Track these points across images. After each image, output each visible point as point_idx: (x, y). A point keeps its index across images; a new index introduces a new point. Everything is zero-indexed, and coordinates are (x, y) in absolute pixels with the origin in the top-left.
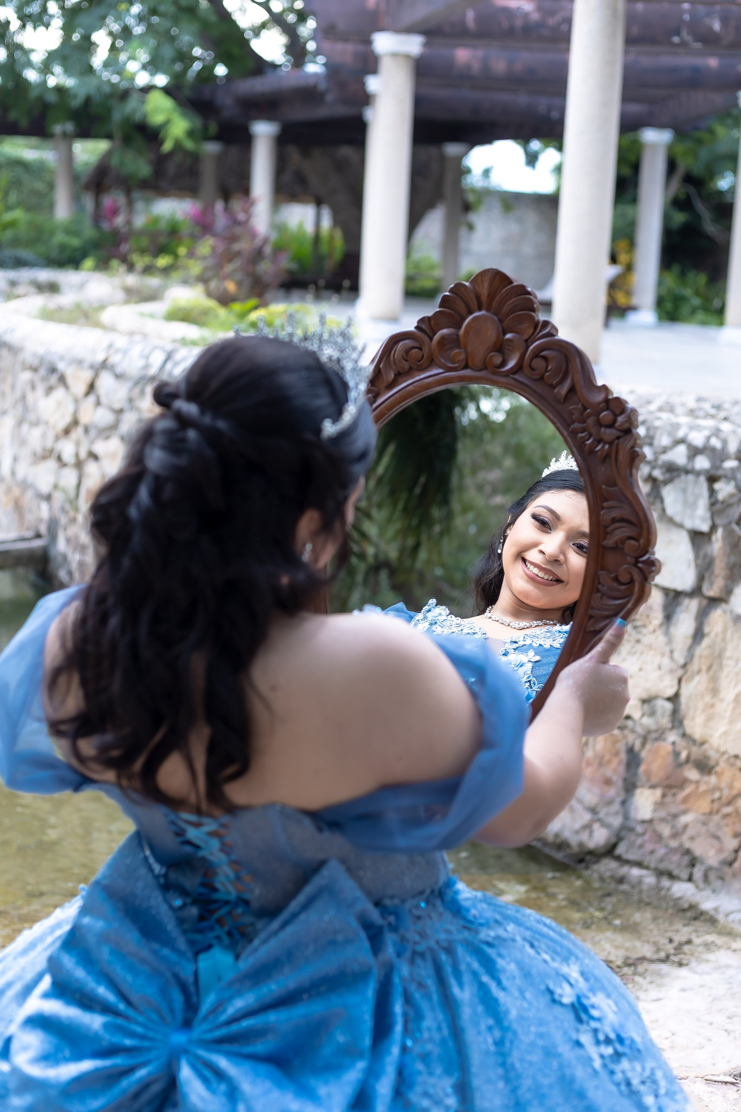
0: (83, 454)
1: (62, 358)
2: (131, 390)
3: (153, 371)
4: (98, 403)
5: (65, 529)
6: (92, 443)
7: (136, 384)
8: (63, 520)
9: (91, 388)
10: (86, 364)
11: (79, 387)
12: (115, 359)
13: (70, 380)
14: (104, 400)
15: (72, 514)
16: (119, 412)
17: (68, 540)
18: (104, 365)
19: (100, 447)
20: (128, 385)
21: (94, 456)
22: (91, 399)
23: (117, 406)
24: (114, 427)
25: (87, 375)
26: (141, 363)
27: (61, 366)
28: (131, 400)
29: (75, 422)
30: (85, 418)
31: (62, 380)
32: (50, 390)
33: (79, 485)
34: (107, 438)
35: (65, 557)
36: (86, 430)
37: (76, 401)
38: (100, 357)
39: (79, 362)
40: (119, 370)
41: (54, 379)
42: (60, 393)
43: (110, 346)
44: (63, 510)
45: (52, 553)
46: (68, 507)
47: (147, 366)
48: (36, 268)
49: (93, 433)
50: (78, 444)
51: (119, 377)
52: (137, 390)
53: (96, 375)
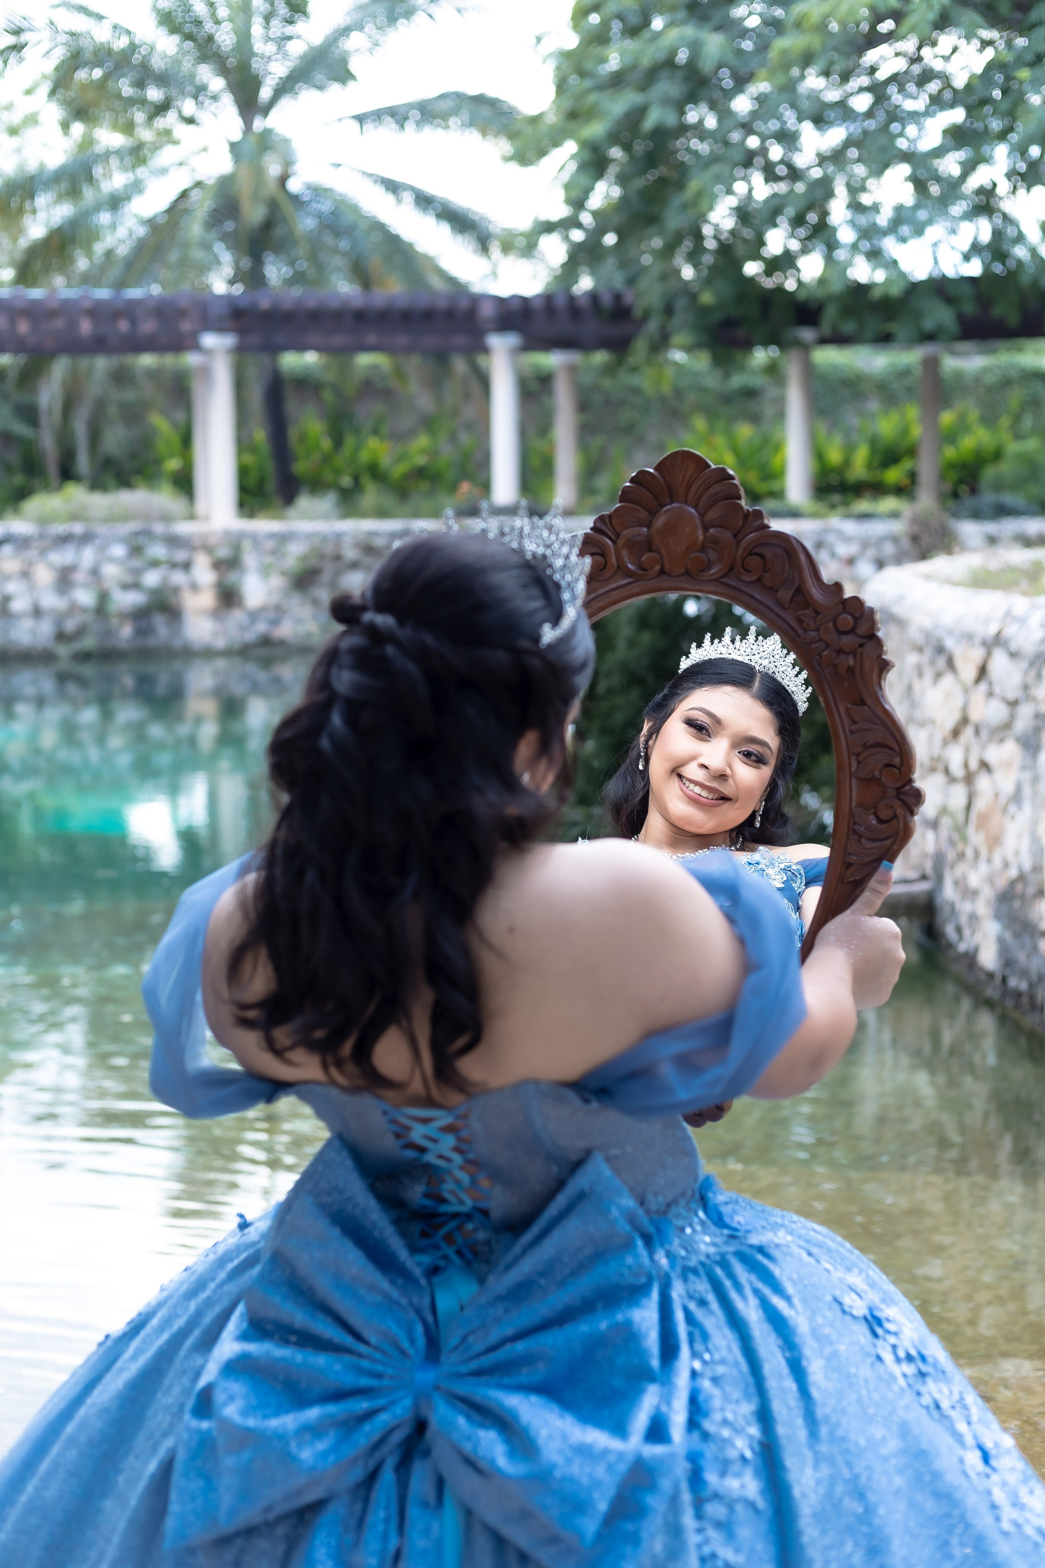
0: (974, 764)
1: (950, 632)
2: (1026, 673)
4: (990, 694)
5: (952, 867)
6: (983, 747)
7: (1032, 664)
8: (951, 855)
9: (983, 672)
10: (978, 640)
11: (968, 672)
12: (1011, 630)
13: (959, 663)
14: (997, 690)
15: (960, 846)
16: (1013, 704)
17: (956, 883)
18: (997, 641)
19: (995, 754)
20: (1024, 665)
21: (985, 766)
22: (983, 687)
23: (1011, 696)
24: (1007, 726)
25: (977, 654)
26: (1040, 636)
27: (950, 644)
28: (1026, 687)
29: (965, 720)
30: (975, 715)
31: (951, 664)
32: (938, 676)
33: (969, 807)
34: (1002, 740)
35: (953, 906)
36: (977, 732)
37: (966, 691)
38: (993, 629)
39: (969, 637)
40: (1013, 646)
41: (941, 662)
42: (948, 680)
43: (1008, 613)
44: (952, 843)
45: (939, 901)
46: (956, 836)
49: (984, 734)
50: (967, 750)
51: (1014, 655)
52: (1033, 673)
53: (989, 655)
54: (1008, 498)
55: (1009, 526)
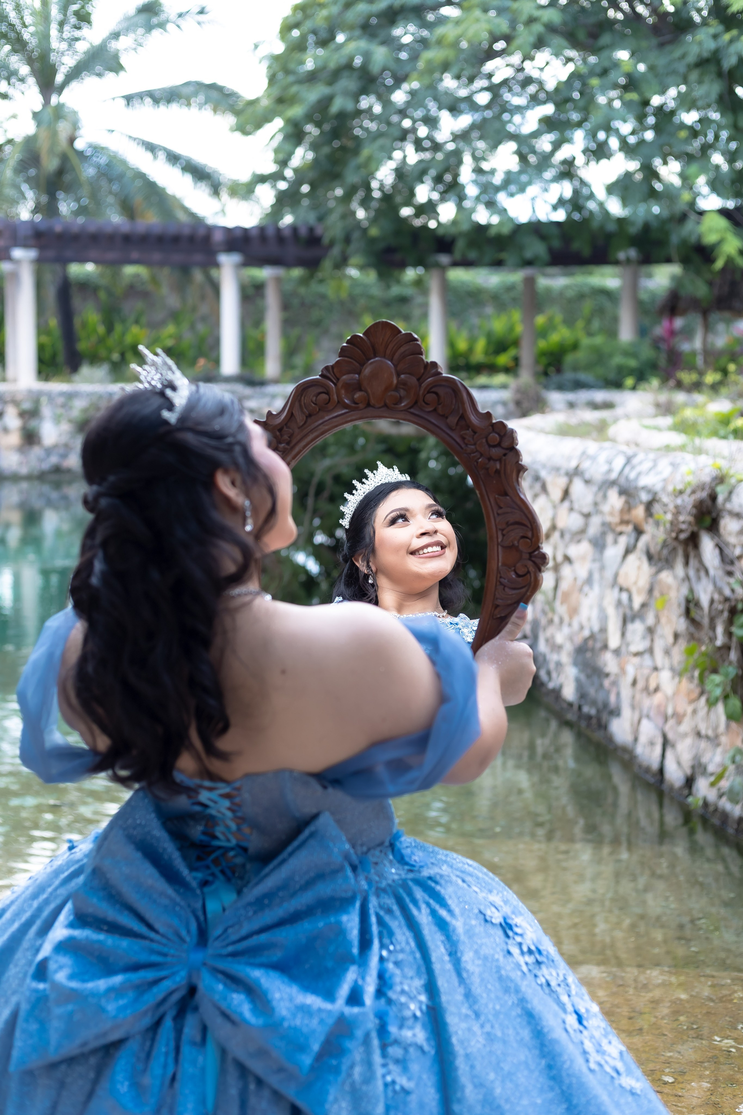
0: (560, 558)
1: (544, 466)
2: (596, 494)
3: (614, 476)
4: (571, 509)
6: (566, 546)
7: (600, 488)
8: (543, 621)
9: (566, 494)
10: (563, 472)
11: (556, 493)
12: (586, 465)
13: (550, 487)
14: (576, 506)
15: (550, 615)
16: (587, 516)
17: (547, 640)
18: (576, 473)
19: (573, 551)
20: (594, 489)
21: (567, 559)
22: (566, 504)
23: (586, 510)
24: (583, 531)
25: (563, 481)
26: (605, 468)
27: (543, 474)
28: (596, 504)
30: (561, 524)
31: (544, 488)
33: (556, 588)
34: (579, 541)
36: (562, 535)
37: (555, 507)
38: (573, 464)
39: (557, 469)
40: (587, 476)
41: (538, 487)
42: (542, 499)
43: (584, 453)
46: (547, 608)
47: (610, 471)
48: (593, 389)
49: (567, 537)
50: (555, 548)
51: (587, 482)
52: (601, 494)
53: (570, 482)
54: (583, 376)
55: (583, 396)
